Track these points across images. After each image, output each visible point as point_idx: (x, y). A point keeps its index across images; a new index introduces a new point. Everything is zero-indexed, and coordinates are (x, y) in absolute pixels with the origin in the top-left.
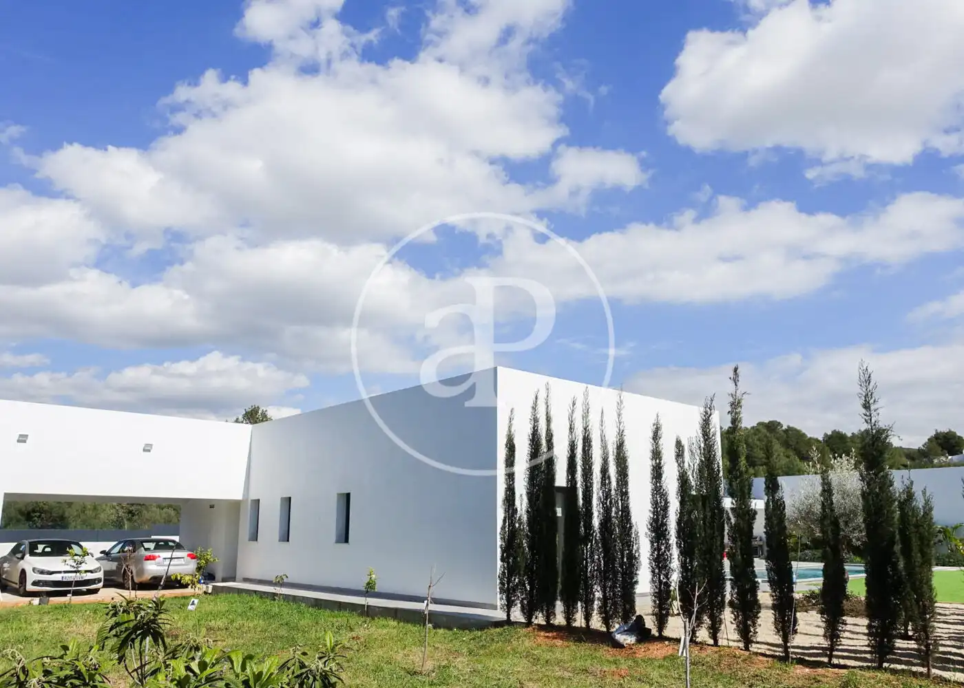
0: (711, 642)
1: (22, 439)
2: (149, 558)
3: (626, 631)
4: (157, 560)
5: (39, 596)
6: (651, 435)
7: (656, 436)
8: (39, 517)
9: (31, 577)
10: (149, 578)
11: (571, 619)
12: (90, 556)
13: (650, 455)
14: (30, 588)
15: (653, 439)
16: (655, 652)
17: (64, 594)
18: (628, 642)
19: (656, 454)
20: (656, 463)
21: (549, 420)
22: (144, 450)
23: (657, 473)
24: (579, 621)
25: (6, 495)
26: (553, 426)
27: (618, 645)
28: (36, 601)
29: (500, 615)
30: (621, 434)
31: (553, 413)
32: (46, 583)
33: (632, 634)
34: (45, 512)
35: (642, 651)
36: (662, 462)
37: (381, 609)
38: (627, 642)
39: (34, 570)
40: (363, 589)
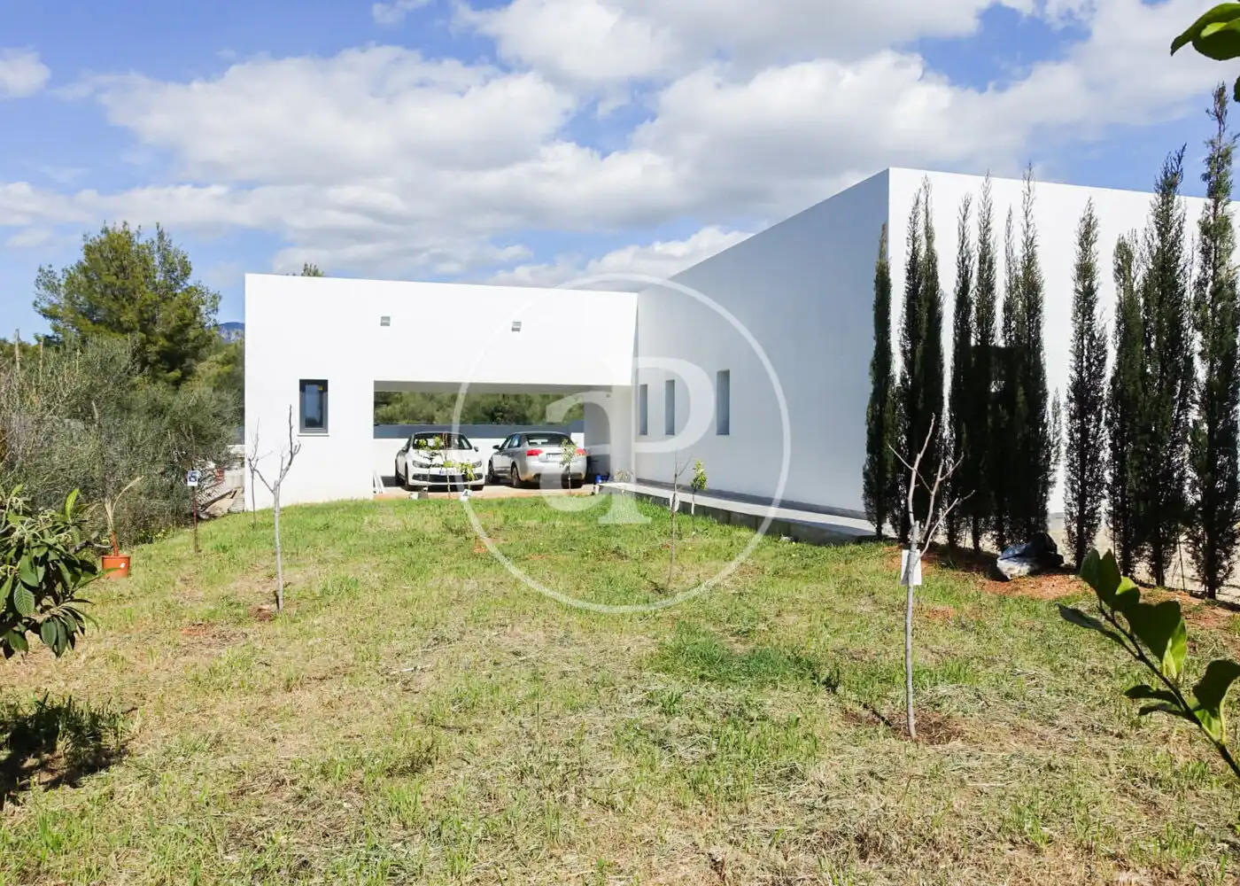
0: (1154, 582)
1: (385, 321)
2: (531, 453)
3: (1015, 556)
4: (540, 455)
5: (417, 491)
6: (1076, 239)
7: (1086, 239)
8: (502, 417)
9: (413, 470)
10: (533, 475)
11: (955, 536)
12: (473, 450)
13: (1073, 272)
14: (412, 482)
15: (1081, 244)
16: (1049, 590)
17: (444, 489)
18: (1015, 572)
19: (1085, 271)
20: (1084, 288)
21: (930, 238)
22: (513, 330)
23: (1086, 301)
24: (967, 542)
25: (377, 384)
26: (936, 246)
27: (1000, 577)
28: (415, 495)
29: (868, 527)
30: (1030, 243)
31: (935, 224)
32: (424, 477)
33: (1024, 561)
34: (507, 412)
35: (1030, 588)
36: (1095, 284)
37: (742, 516)
38: (1012, 572)
39: (414, 462)
40: (690, 485)
